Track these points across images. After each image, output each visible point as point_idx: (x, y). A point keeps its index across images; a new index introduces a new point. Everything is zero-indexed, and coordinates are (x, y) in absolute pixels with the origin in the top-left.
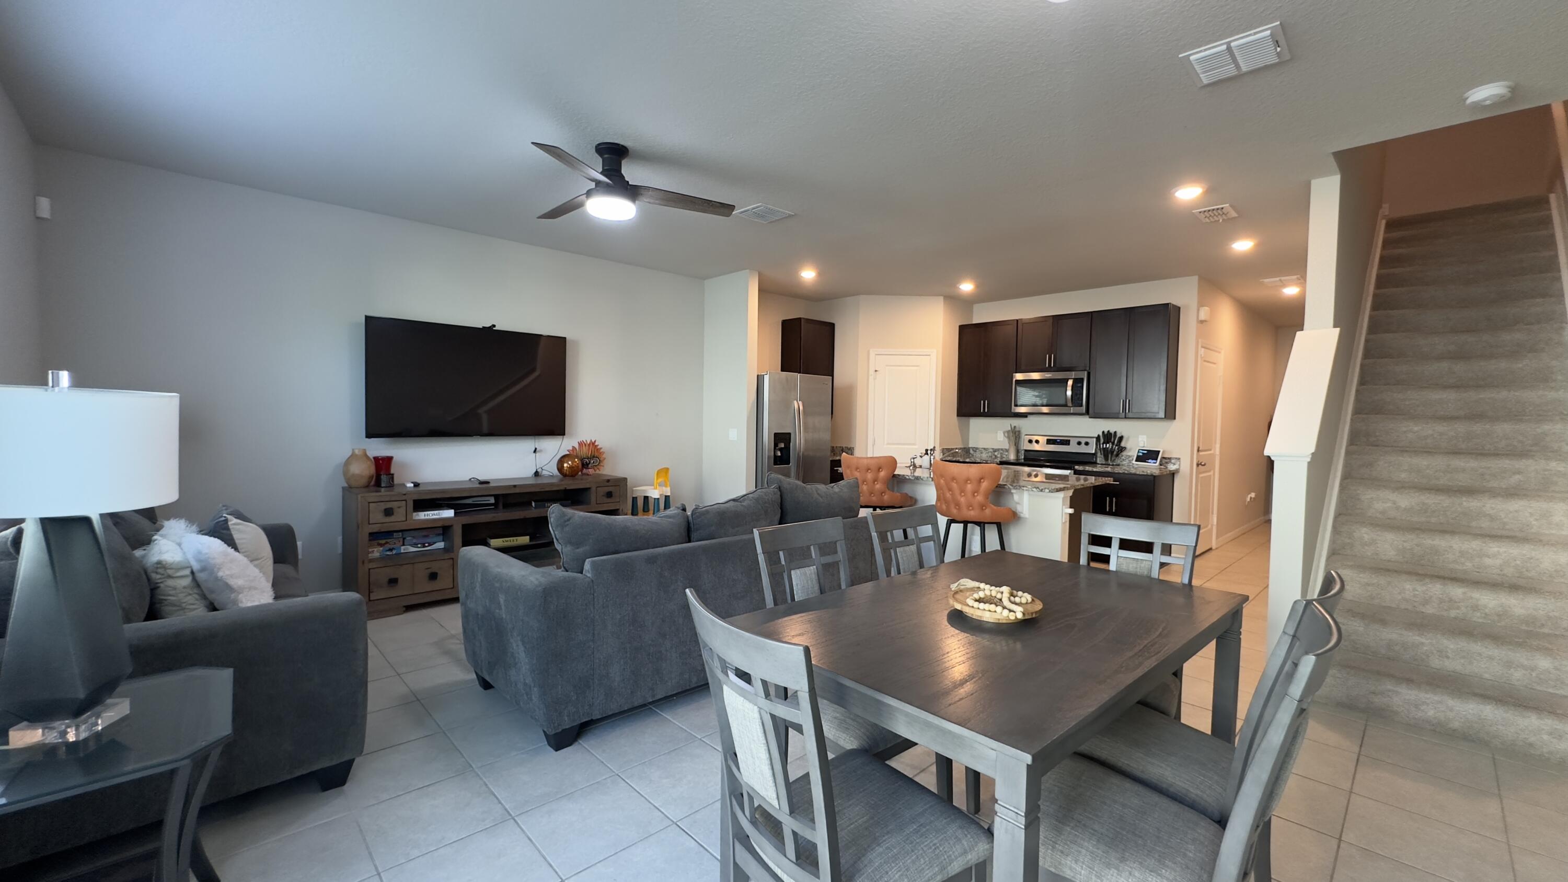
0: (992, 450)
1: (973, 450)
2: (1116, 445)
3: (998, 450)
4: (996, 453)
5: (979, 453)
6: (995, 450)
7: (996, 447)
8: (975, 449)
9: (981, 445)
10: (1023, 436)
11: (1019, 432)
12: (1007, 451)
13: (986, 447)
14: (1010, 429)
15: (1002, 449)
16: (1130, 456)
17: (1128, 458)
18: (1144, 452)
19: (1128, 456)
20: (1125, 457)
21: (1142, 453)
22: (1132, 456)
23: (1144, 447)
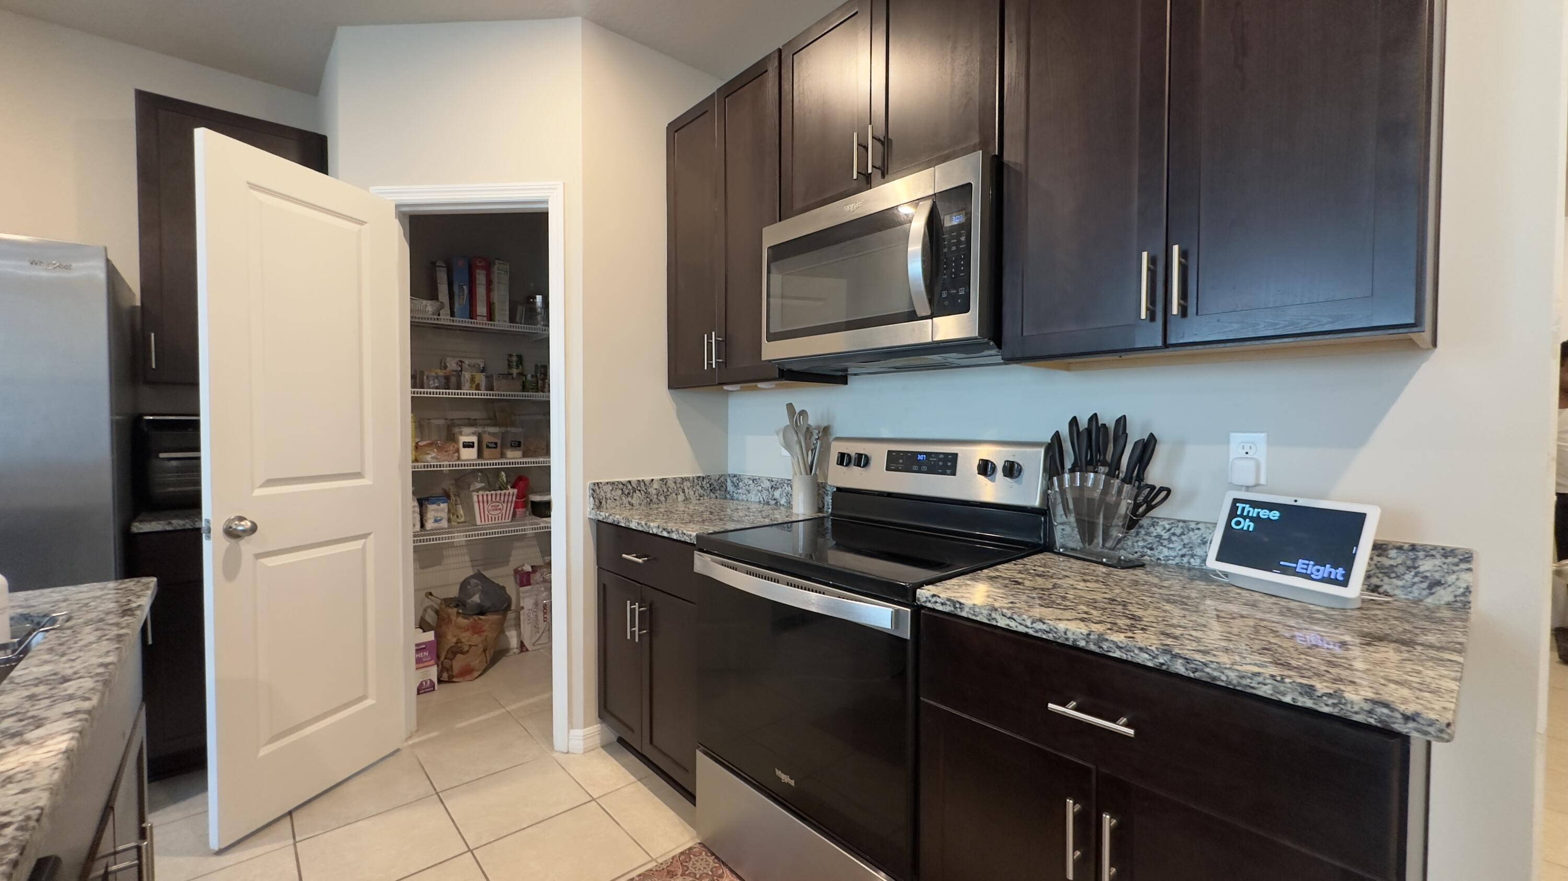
0: (768, 484)
1: (733, 482)
5: (744, 490)
6: (773, 486)
7: (773, 476)
8: (736, 480)
9: (745, 468)
10: (834, 444)
11: (824, 428)
12: (786, 485)
13: (757, 474)
14: (790, 419)
16: (1193, 525)
17: (1183, 534)
18: (1264, 514)
19: (1181, 524)
20: (1168, 527)
21: (1252, 519)
22: (1199, 526)
23: (1257, 485)
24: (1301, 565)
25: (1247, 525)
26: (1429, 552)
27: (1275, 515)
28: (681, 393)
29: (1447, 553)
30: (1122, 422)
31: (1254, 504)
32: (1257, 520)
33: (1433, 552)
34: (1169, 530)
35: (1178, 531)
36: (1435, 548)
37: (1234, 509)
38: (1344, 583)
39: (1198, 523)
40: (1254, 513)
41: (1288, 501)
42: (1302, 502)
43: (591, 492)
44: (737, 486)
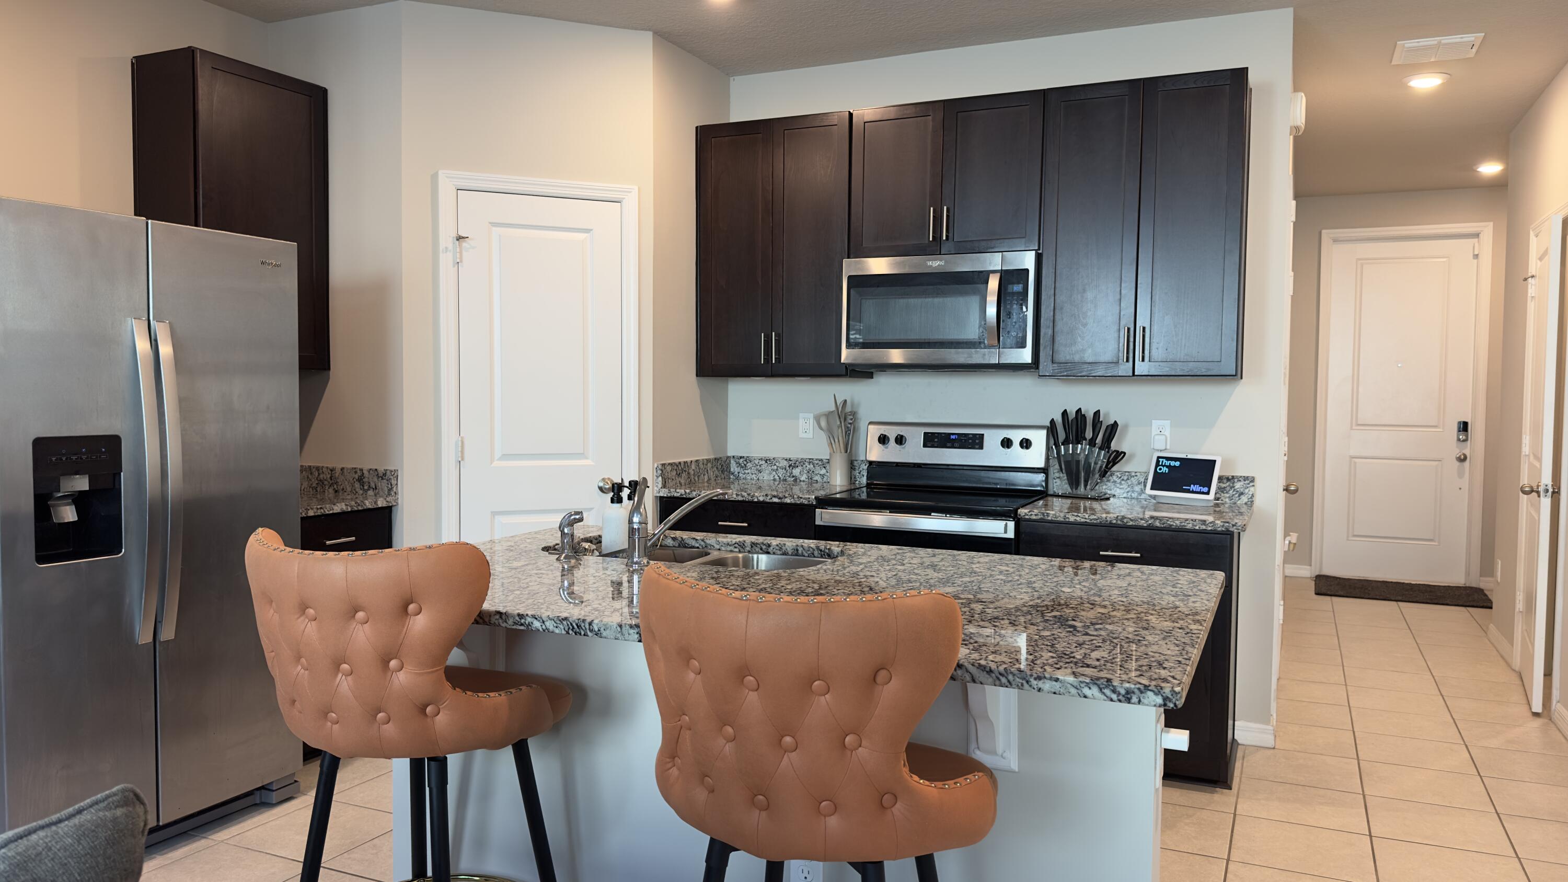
0: (785, 463)
1: (739, 464)
2: (1101, 449)
3: (801, 462)
4: (796, 472)
5: (754, 470)
6: (793, 464)
7: (795, 455)
8: (743, 462)
9: (757, 449)
10: (863, 424)
11: (854, 413)
12: (825, 464)
13: (770, 455)
14: (833, 408)
15: (811, 461)
16: (1133, 474)
17: (1128, 479)
18: (1173, 463)
19: (1127, 474)
20: (1119, 476)
21: (1167, 467)
22: (1137, 474)
23: (1166, 449)
25: (1165, 470)
26: (1239, 479)
27: (1177, 464)
29: (1246, 478)
30: (1097, 414)
31: (1168, 459)
32: (1169, 467)
33: (1240, 479)
34: (1120, 478)
35: (1125, 478)
36: (1241, 477)
37: (1158, 462)
38: (1208, 493)
39: (1136, 472)
40: (1168, 463)
41: (1183, 456)
42: (1189, 457)
43: (660, 472)
44: (745, 467)
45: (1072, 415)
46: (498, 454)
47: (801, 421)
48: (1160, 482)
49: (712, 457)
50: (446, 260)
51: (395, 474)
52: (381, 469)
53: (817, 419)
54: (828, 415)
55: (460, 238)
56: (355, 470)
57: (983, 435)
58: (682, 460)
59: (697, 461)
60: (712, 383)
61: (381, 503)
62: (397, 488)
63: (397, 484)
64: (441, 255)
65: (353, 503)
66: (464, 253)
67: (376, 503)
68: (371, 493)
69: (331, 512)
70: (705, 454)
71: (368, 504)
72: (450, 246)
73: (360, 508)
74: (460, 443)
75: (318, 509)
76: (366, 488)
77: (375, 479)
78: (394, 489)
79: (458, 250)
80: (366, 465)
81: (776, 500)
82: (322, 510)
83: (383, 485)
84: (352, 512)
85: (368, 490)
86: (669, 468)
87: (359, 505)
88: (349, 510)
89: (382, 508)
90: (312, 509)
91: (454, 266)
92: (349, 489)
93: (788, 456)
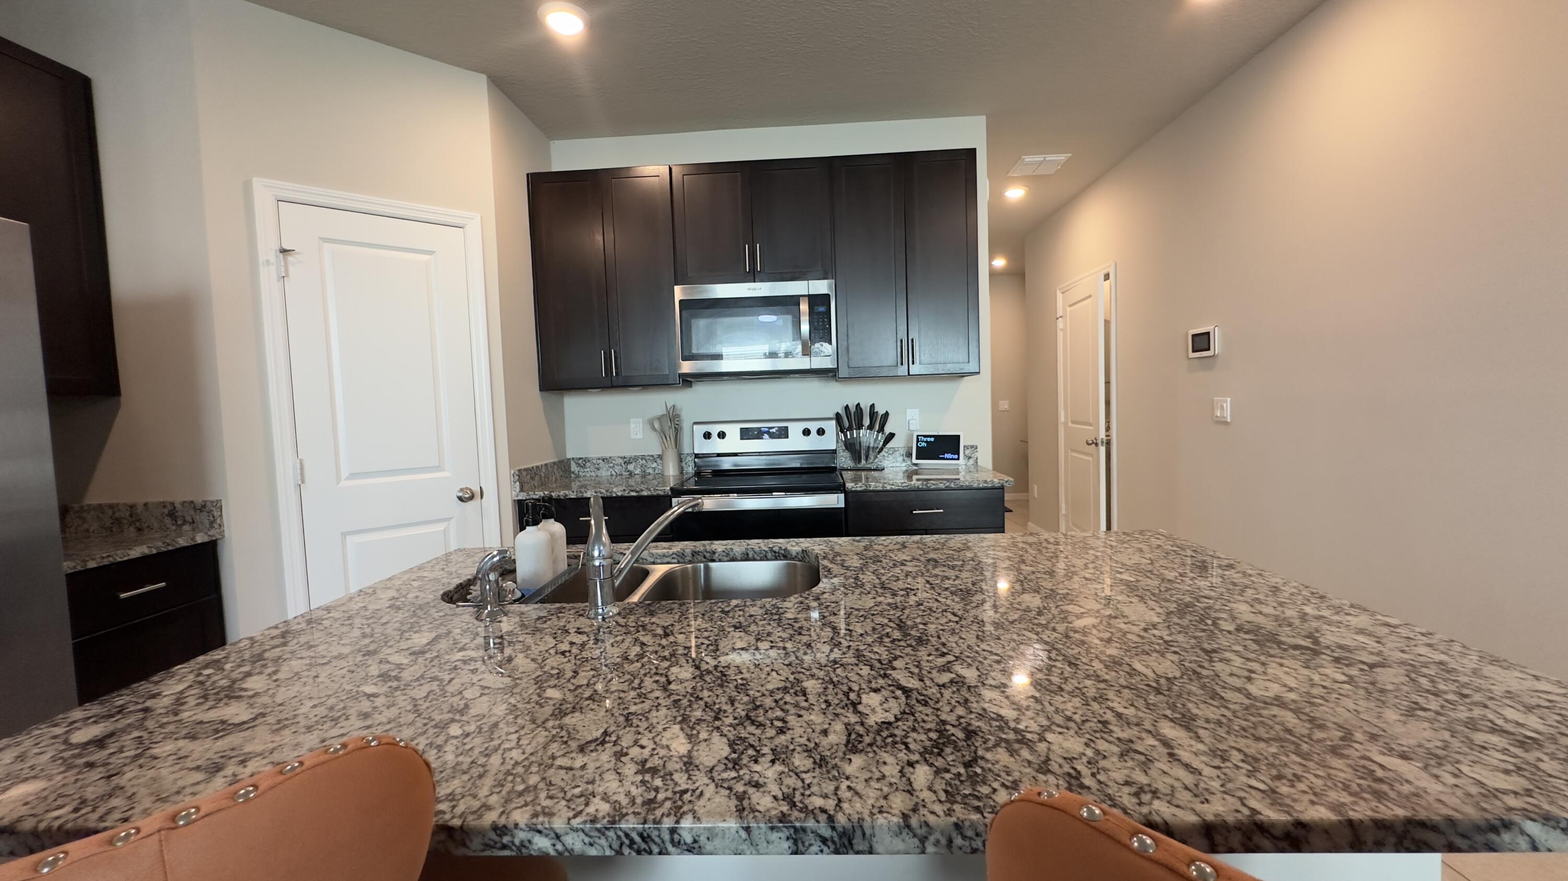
0: (621, 461)
1: (578, 464)
2: (878, 432)
3: (636, 459)
4: (631, 467)
5: (592, 468)
6: (628, 461)
7: (628, 454)
8: (583, 462)
9: (593, 452)
10: (686, 426)
11: (678, 416)
12: (657, 458)
13: (607, 455)
14: (662, 411)
15: (643, 458)
18: (929, 439)
19: (897, 449)
20: (891, 451)
23: (922, 430)
24: (946, 456)
25: (924, 444)
27: (932, 439)
28: (546, 394)
29: (972, 447)
30: (872, 406)
31: (925, 436)
32: (926, 442)
33: (969, 447)
34: (892, 453)
37: (918, 439)
38: (958, 459)
40: (925, 439)
41: (936, 434)
42: (940, 434)
43: (517, 478)
44: (584, 467)
45: (853, 409)
46: (344, 474)
47: (632, 426)
48: (923, 453)
49: (556, 460)
50: (268, 276)
51: (218, 505)
52: (199, 500)
53: (651, 423)
54: (660, 418)
55: (284, 251)
56: (163, 505)
57: (787, 427)
58: (535, 465)
59: (546, 465)
60: (552, 397)
61: (200, 538)
62: (221, 519)
63: (221, 515)
64: (261, 268)
65: (160, 544)
66: (291, 268)
67: (193, 539)
68: (187, 527)
69: (126, 559)
70: (550, 458)
71: (182, 542)
72: (272, 259)
73: (170, 548)
74: (298, 466)
75: (103, 558)
76: (180, 522)
77: (192, 512)
78: (218, 521)
79: (282, 263)
80: (178, 496)
81: (633, 494)
82: (111, 559)
83: (204, 517)
84: (158, 554)
85: (183, 525)
86: (524, 473)
87: (168, 545)
88: (154, 551)
89: (203, 544)
90: (93, 559)
91: (278, 281)
92: (156, 525)
93: (622, 455)
